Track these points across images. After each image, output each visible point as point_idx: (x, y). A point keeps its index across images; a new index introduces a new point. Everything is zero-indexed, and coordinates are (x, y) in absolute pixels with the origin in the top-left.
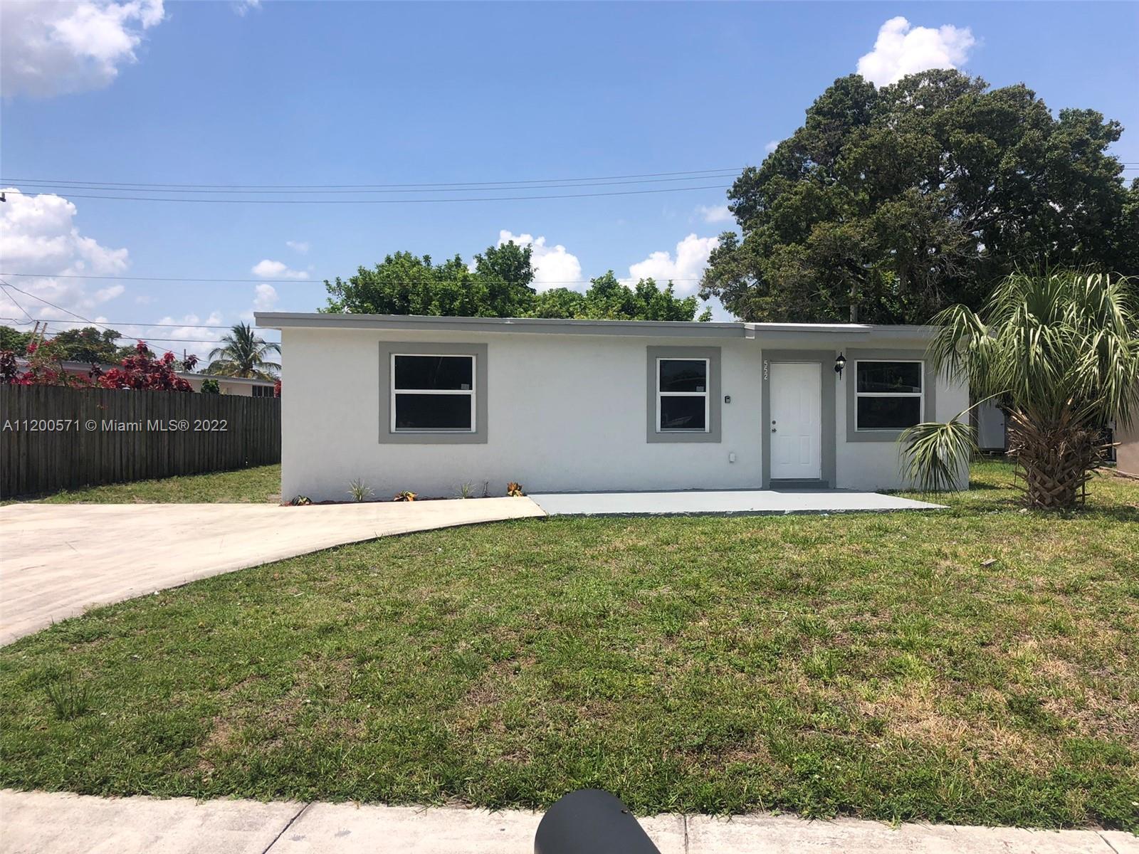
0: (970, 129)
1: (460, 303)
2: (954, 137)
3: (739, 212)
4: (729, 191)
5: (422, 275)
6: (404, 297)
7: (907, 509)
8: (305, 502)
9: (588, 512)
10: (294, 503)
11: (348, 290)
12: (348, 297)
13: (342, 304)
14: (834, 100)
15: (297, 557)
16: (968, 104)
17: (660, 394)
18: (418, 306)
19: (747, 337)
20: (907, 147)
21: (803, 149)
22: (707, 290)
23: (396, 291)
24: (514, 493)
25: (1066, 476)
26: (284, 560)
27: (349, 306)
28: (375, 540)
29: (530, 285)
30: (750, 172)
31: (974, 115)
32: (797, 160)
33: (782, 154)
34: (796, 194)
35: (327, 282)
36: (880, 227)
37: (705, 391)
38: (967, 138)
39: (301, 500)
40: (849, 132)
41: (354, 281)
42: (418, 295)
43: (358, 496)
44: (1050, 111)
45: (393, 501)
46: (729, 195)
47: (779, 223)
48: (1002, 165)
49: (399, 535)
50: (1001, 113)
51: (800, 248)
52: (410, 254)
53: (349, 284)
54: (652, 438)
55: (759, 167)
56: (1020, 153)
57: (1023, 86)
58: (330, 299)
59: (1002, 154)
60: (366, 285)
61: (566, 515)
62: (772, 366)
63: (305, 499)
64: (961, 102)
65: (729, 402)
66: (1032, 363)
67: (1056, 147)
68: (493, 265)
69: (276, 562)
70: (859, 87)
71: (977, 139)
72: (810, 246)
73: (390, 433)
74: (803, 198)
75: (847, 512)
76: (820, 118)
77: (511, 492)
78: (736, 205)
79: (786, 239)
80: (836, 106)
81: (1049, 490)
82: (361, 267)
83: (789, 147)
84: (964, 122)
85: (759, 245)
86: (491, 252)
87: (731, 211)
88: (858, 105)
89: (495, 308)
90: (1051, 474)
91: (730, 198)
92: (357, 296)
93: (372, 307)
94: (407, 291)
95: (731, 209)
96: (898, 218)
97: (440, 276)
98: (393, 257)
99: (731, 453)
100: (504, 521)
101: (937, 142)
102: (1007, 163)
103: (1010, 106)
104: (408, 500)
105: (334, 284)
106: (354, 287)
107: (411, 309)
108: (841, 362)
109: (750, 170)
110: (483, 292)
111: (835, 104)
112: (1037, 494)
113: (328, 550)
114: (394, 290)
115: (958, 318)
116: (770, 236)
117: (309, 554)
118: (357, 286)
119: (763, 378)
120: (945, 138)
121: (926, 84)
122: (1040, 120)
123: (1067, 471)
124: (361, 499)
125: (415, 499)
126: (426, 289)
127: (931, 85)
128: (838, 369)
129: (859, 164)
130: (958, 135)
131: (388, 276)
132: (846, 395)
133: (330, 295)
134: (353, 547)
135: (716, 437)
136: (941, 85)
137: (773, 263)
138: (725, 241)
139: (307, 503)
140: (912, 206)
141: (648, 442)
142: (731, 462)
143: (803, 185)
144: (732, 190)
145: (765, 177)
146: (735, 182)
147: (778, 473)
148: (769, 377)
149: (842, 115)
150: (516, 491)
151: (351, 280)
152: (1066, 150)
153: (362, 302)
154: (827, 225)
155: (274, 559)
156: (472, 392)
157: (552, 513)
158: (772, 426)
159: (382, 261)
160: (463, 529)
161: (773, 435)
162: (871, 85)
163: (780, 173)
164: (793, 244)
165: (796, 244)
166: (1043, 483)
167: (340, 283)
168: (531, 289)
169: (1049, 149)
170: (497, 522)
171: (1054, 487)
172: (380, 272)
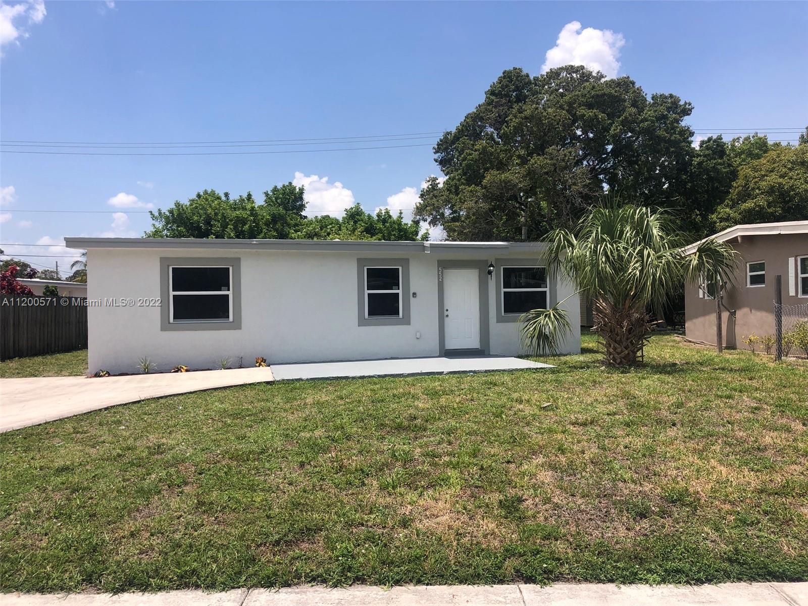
0: (590, 106)
1: (249, 226)
2: (580, 112)
3: (442, 162)
4: (434, 148)
5: (221, 207)
6: (208, 222)
7: (527, 369)
8: (105, 375)
9: (304, 377)
10: (97, 375)
11: (167, 218)
12: (167, 223)
13: (163, 228)
14: (503, 85)
15: (74, 416)
16: (589, 89)
17: (367, 292)
18: (218, 229)
19: (426, 252)
20: (549, 118)
21: (481, 119)
22: (418, 217)
23: (202, 218)
24: (260, 365)
25: (629, 344)
26: (64, 419)
27: (168, 230)
28: (139, 402)
29: (303, 213)
30: (448, 135)
31: (593, 97)
32: (479, 126)
33: (467, 123)
34: (476, 151)
35: (151, 212)
36: (530, 173)
37: (399, 289)
38: (588, 113)
39: (102, 374)
40: (512, 108)
41: (171, 212)
42: (218, 221)
43: (145, 369)
44: (646, 95)
45: (171, 372)
46: (434, 151)
47: (465, 171)
48: (612, 132)
49: (158, 398)
50: (610, 95)
51: (478, 188)
52: (214, 191)
53: (168, 213)
54: (362, 322)
55: (454, 130)
56: (623, 123)
57: (628, 77)
58: (154, 225)
59: (611, 124)
60: (179, 214)
61: (288, 380)
62: (445, 271)
63: (105, 372)
64: (584, 88)
65: (415, 297)
66: (600, 268)
67: (645, 120)
68: (276, 199)
69: (55, 421)
70: (519, 76)
71: (595, 113)
72: (485, 187)
73: (169, 323)
74: (480, 154)
75: (486, 371)
76: (492, 97)
77: (258, 364)
78: (439, 158)
79: (469, 182)
80: (503, 89)
81: (618, 354)
82: (177, 201)
83: (472, 117)
84: (586, 101)
85: (452, 186)
86: (275, 190)
87: (436, 162)
88: (517, 89)
89: (276, 230)
90: (620, 342)
91: (435, 153)
92: (174, 222)
93: (184, 230)
94: (211, 219)
95: (436, 160)
96: (542, 167)
97: (235, 207)
98: (202, 194)
99: (418, 332)
100: (241, 385)
101: (569, 115)
102: (614, 130)
103: (616, 92)
104: (182, 372)
105: (156, 214)
106: (171, 216)
107: (213, 231)
108: (492, 268)
109: (448, 133)
110: (267, 219)
111: (503, 88)
112: (611, 357)
113: (100, 410)
114: (201, 218)
115: (558, 237)
116: (459, 180)
117: (84, 414)
118: (173, 215)
119: (438, 280)
120: (574, 112)
121: (564, 75)
122: (638, 101)
123: (630, 340)
124: (147, 371)
125: (187, 371)
126: (223, 216)
127: (568, 76)
128: (490, 273)
129: (518, 129)
130: (582, 110)
131: (196, 208)
132: (496, 290)
133: (154, 222)
134: (120, 408)
135: (407, 321)
136: (574, 75)
137: (460, 199)
138: (430, 183)
139: (106, 375)
140: (552, 159)
141: (359, 326)
142: (418, 338)
143: (481, 144)
144: (436, 147)
145: (457, 138)
146: (438, 142)
147: (451, 345)
148: (442, 279)
149: (507, 96)
150: (262, 363)
151: (169, 211)
152: (653, 122)
153: (178, 226)
154: (496, 172)
155: (56, 418)
156: (230, 293)
157: (278, 379)
158: (446, 313)
159: (194, 197)
160: (208, 392)
161: (446, 319)
162: (528, 76)
163: (466, 136)
164: (473, 186)
165: (475, 185)
166: (615, 349)
167: (161, 213)
168: (304, 216)
169: (642, 121)
170: (235, 386)
171: (622, 351)
172: (191, 205)
